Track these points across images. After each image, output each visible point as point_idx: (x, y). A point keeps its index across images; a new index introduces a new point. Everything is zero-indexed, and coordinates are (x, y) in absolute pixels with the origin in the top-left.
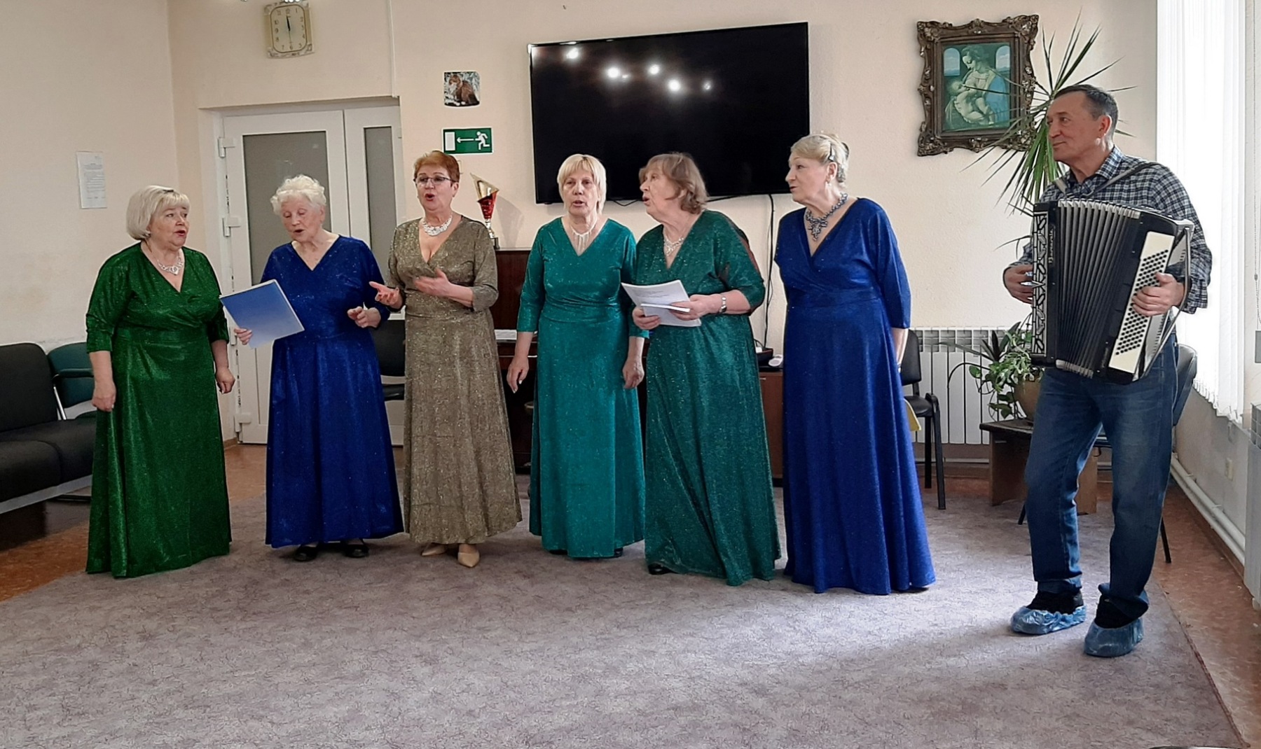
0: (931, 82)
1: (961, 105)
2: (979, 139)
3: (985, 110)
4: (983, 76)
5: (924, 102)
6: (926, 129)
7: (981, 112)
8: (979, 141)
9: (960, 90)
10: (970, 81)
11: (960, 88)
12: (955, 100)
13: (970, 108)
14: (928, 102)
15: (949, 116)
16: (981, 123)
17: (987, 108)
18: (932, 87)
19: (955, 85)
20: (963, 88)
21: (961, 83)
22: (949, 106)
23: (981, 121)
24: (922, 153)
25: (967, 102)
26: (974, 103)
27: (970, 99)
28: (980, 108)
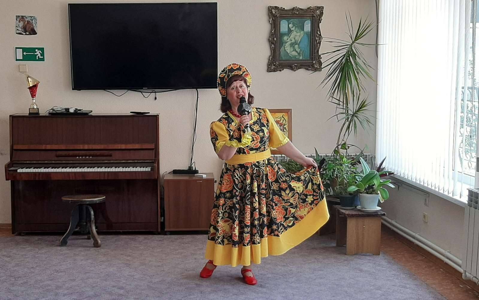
0: (275, 35)
1: (288, 48)
2: (296, 65)
3: (298, 50)
4: (298, 34)
5: (270, 46)
6: (272, 59)
7: (297, 52)
8: (296, 66)
9: (288, 41)
10: (292, 36)
11: (287, 39)
12: (285, 45)
13: (292, 50)
14: (273, 46)
15: (282, 53)
16: (297, 57)
17: (299, 50)
18: (275, 38)
19: (285, 38)
20: (289, 40)
21: (288, 37)
22: (282, 49)
23: (296, 56)
24: (269, 70)
25: (291, 47)
26: (294, 47)
27: (292, 45)
28: (297, 50)
